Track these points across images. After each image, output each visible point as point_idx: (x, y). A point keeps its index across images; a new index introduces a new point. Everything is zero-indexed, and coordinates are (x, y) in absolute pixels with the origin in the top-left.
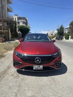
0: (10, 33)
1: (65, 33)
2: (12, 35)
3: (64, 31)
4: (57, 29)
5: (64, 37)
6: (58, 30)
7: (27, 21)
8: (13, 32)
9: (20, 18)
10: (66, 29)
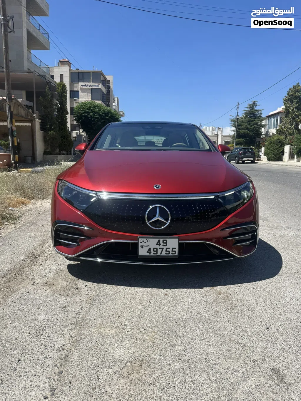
0: (39, 134)
1: (267, 133)
2: (46, 140)
3: (262, 126)
4: (232, 121)
5: (263, 150)
6: (237, 123)
7: (108, 88)
8: (50, 129)
9: (81, 76)
10: (269, 117)
